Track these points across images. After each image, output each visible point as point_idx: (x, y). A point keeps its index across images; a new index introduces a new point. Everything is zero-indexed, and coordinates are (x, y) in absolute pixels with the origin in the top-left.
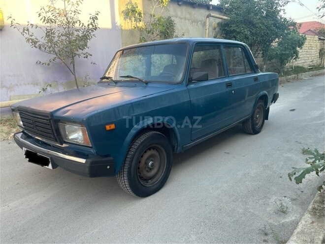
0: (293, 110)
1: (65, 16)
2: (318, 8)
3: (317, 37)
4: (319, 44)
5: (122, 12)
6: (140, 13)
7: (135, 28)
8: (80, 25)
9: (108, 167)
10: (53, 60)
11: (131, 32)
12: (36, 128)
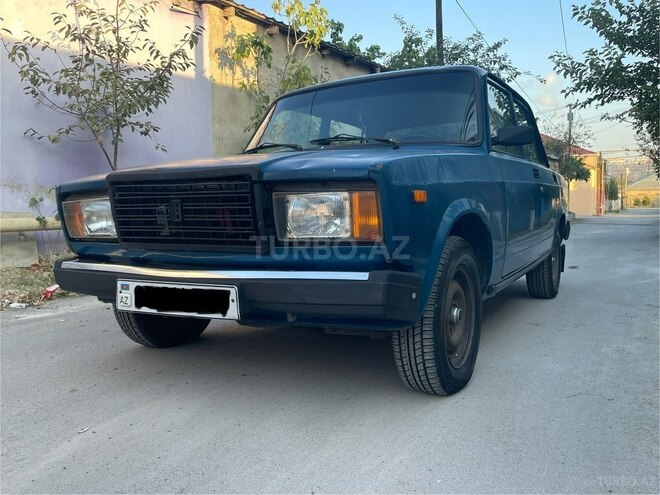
0: (575, 267)
1: (114, 33)
2: (563, 91)
5: (216, 51)
6: (269, 50)
7: (244, 86)
8: (152, 53)
9: (414, 296)
10: (67, 132)
11: (232, 95)
12: (183, 218)
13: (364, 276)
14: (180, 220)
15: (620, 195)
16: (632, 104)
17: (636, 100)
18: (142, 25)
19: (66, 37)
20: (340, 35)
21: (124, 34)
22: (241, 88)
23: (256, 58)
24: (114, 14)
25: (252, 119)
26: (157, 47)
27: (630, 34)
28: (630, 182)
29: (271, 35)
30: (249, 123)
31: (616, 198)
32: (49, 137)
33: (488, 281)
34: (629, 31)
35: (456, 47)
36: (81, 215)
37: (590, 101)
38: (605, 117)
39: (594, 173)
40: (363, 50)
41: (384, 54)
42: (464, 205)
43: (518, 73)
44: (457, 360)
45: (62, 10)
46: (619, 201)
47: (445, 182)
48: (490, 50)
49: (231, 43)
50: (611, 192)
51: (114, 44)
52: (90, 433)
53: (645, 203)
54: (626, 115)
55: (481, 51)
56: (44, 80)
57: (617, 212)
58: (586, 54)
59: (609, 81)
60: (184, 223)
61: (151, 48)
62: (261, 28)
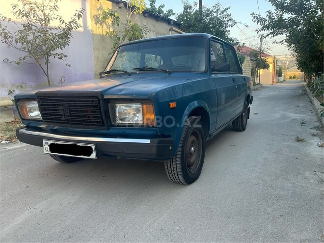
0: (256, 114)
1: (42, 11)
2: (257, 30)
3: (249, 57)
4: (251, 64)
5: (94, 16)
6: (118, 17)
7: (108, 33)
8: (60, 22)
9: (171, 148)
10: (24, 59)
11: (102, 37)
12: (70, 114)
13: (148, 141)
14: (69, 114)
15: (283, 75)
16: (287, 36)
17: (288, 34)
18: (55, 8)
19: (19, 15)
20: (154, 5)
21: (47, 12)
22: (106, 35)
23: (112, 21)
24: (41, 3)
25: (112, 49)
26: (63, 19)
27: (286, 5)
28: (288, 68)
29: (120, 8)
30: (111, 51)
31: (281, 76)
32: (15, 62)
33: (208, 133)
34: (285, 3)
35: (208, 10)
36: (26, 109)
37: (268, 35)
38: (275, 42)
39: (271, 66)
40: (165, 12)
41: (175, 14)
42: (195, 104)
43: (236, 23)
44: (193, 169)
45: (16, 2)
46: (283, 77)
47: (186, 95)
48: (223, 12)
49: (100, 12)
50: (279, 73)
51: (43, 18)
52: (33, 209)
53: (294, 78)
54: (284, 41)
55: (219, 12)
56: (10, 37)
57: (282, 82)
58: (267, 13)
59: (276, 26)
60: (71, 116)
61: (60, 19)
62: (115, 4)
